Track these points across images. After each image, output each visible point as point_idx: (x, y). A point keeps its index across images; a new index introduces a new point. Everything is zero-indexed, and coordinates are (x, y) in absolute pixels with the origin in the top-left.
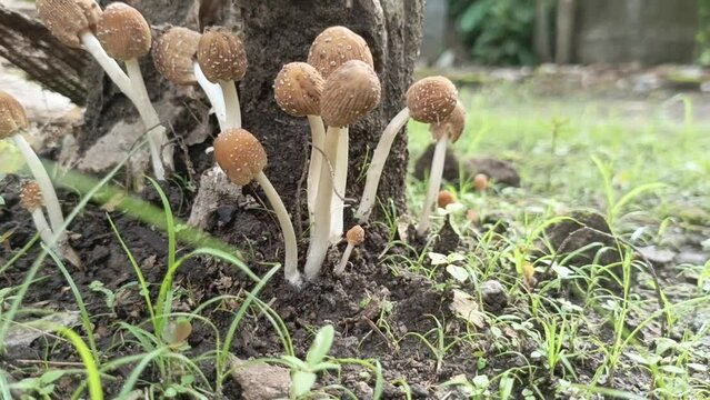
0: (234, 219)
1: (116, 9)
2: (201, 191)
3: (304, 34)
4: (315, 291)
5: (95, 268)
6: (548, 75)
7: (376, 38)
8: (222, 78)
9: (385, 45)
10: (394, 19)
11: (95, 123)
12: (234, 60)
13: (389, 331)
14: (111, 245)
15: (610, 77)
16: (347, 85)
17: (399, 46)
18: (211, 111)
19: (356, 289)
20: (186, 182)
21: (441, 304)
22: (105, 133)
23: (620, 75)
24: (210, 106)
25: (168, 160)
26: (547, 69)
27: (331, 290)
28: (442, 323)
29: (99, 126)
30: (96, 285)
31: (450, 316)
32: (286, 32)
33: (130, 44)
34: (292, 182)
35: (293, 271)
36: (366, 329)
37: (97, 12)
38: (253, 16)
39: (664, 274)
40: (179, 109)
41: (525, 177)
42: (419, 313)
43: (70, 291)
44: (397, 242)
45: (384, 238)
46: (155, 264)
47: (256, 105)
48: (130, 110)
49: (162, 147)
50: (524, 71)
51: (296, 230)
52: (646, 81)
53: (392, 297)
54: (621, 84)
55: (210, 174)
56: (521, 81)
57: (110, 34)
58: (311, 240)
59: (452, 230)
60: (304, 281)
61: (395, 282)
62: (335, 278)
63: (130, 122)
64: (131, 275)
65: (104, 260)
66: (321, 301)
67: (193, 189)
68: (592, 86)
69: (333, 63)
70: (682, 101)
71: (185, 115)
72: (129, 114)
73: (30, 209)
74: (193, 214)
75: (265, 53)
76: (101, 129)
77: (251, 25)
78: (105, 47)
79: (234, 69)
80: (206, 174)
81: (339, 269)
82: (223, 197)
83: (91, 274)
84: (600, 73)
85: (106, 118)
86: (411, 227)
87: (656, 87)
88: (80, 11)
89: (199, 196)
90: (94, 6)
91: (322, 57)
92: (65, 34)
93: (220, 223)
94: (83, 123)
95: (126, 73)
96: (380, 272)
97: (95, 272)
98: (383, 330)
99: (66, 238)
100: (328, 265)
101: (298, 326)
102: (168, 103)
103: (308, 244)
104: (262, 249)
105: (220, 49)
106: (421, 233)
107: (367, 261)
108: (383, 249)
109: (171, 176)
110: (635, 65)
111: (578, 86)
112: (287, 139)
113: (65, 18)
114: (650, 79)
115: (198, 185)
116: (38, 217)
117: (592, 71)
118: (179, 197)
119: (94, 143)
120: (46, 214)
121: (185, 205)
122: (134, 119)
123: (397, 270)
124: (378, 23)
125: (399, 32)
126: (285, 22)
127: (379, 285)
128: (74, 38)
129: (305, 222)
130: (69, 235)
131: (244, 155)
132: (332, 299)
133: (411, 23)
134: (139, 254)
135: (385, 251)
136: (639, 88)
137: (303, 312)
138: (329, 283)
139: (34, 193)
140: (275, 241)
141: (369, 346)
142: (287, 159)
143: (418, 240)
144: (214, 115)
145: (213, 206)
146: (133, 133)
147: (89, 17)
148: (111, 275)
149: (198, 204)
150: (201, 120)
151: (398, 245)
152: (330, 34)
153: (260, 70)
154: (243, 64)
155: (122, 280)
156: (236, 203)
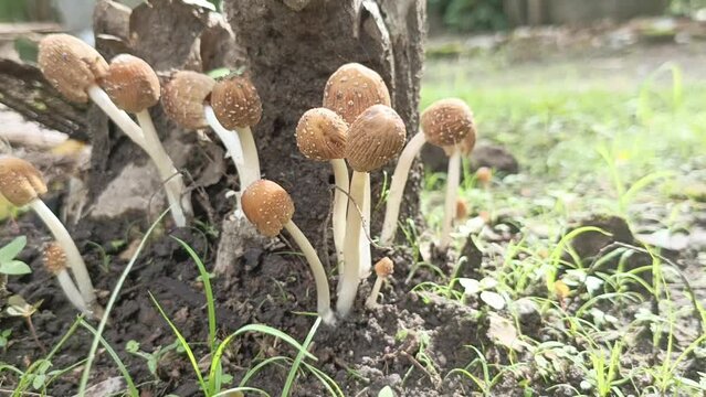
0: (261, 261)
1: (122, 63)
2: (224, 235)
3: (314, 69)
4: (351, 329)
5: (127, 324)
6: (524, 40)
7: (385, 65)
8: (238, 125)
9: (393, 69)
10: (399, 40)
11: (103, 167)
12: (250, 107)
13: (429, 365)
14: (139, 298)
15: (584, 36)
16: (374, 132)
17: (406, 66)
18: (227, 155)
19: (389, 322)
20: (207, 228)
21: (477, 332)
22: (115, 176)
23: (594, 33)
24: (225, 149)
25: (187, 205)
26: (522, 33)
27: (365, 325)
28: (481, 351)
29: (108, 169)
30: (132, 346)
31: (489, 344)
32: (295, 69)
33: (141, 96)
34: (313, 217)
35: (326, 311)
36: (407, 365)
37: (102, 66)
38: (260, 54)
39: (680, 262)
40: (188, 147)
41: (522, 160)
42: (457, 342)
43: (106, 352)
44: (422, 263)
45: (407, 260)
46: (188, 316)
47: (269, 142)
48: (139, 153)
49: (182, 196)
50: (498, 38)
51: (325, 265)
52: (619, 38)
53: (428, 326)
54: (596, 42)
55: (232, 218)
56: (497, 48)
57: (119, 89)
58: (341, 277)
59: (475, 247)
60: (338, 319)
61: (427, 309)
62: (368, 312)
63: (139, 165)
64: (163, 329)
65: (134, 316)
66: (356, 338)
67: (216, 234)
68: (568, 46)
69: (351, 102)
70: (670, 71)
71: (195, 153)
72: (138, 157)
73: (55, 272)
74: (218, 261)
75: (276, 90)
76: (110, 173)
77: (259, 63)
78: (115, 102)
79: (250, 115)
80: (228, 219)
81: (372, 302)
82: (247, 241)
83: (123, 331)
84: (574, 33)
85: (114, 161)
86: (432, 245)
87: (630, 43)
88: (84, 66)
89: (222, 240)
90: (97, 59)
91: (339, 97)
92: (72, 91)
93: (248, 268)
94: (89, 166)
95: (138, 123)
96: (410, 300)
97: (127, 329)
98: (424, 364)
99: (95, 297)
100: (360, 300)
101: (338, 367)
102: (177, 142)
103: (337, 281)
104: (292, 289)
105: (235, 98)
106: (442, 249)
107: (395, 287)
108: (408, 272)
109: (192, 224)
110: (607, 22)
111: (554, 48)
112: (305, 174)
113: (71, 75)
114: (624, 34)
115: (221, 231)
116: (63, 279)
117: (566, 31)
118: (204, 244)
119: (105, 188)
120: (72, 276)
121: (209, 251)
122: (143, 161)
123: (427, 297)
124: (385, 49)
125: (405, 53)
126: (293, 58)
127: (411, 313)
128: (81, 94)
129: (333, 258)
130: (96, 293)
131: (272, 208)
132: (367, 335)
133: (414, 41)
134: (170, 307)
135: (411, 274)
136: (615, 46)
137: (339, 351)
138: (363, 318)
139: (58, 256)
140: (303, 279)
141: (412, 381)
142: (307, 195)
143: (440, 257)
144: (230, 158)
145: (239, 252)
146: (145, 176)
147: (95, 72)
148: (143, 330)
149: (222, 250)
150: (212, 158)
151: (423, 267)
152: (344, 74)
153: (271, 107)
154: (258, 109)
155: (155, 336)
156: (262, 245)
